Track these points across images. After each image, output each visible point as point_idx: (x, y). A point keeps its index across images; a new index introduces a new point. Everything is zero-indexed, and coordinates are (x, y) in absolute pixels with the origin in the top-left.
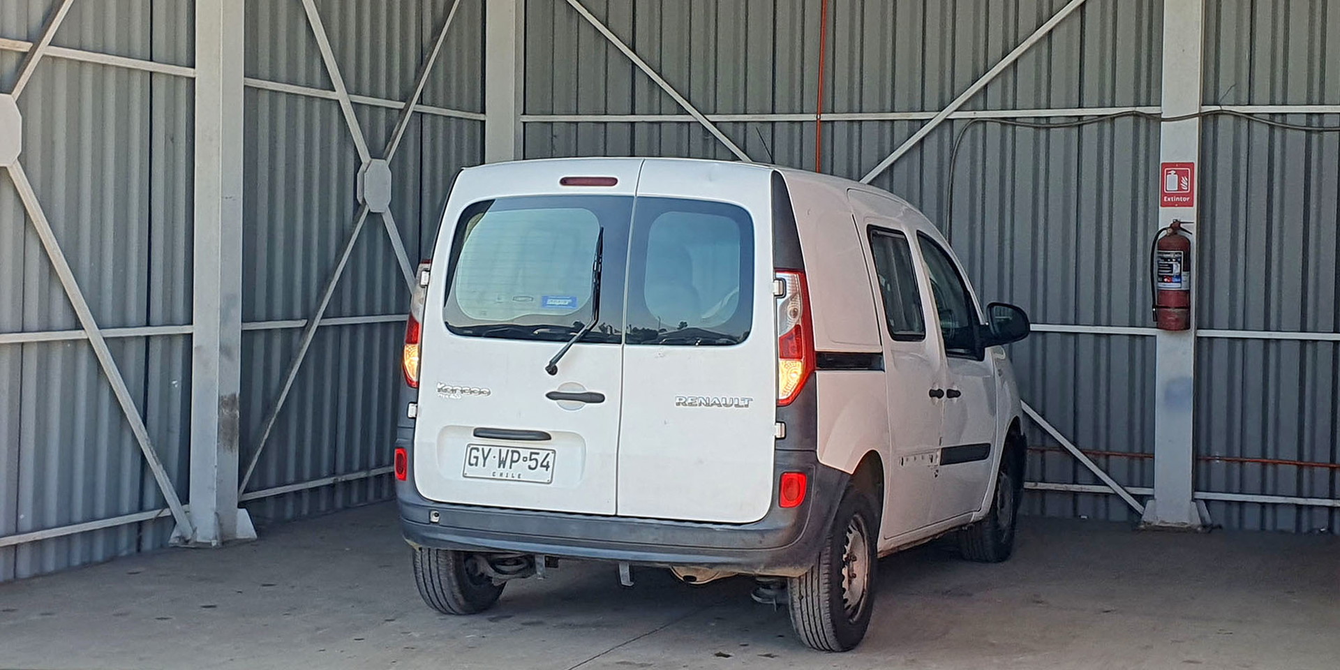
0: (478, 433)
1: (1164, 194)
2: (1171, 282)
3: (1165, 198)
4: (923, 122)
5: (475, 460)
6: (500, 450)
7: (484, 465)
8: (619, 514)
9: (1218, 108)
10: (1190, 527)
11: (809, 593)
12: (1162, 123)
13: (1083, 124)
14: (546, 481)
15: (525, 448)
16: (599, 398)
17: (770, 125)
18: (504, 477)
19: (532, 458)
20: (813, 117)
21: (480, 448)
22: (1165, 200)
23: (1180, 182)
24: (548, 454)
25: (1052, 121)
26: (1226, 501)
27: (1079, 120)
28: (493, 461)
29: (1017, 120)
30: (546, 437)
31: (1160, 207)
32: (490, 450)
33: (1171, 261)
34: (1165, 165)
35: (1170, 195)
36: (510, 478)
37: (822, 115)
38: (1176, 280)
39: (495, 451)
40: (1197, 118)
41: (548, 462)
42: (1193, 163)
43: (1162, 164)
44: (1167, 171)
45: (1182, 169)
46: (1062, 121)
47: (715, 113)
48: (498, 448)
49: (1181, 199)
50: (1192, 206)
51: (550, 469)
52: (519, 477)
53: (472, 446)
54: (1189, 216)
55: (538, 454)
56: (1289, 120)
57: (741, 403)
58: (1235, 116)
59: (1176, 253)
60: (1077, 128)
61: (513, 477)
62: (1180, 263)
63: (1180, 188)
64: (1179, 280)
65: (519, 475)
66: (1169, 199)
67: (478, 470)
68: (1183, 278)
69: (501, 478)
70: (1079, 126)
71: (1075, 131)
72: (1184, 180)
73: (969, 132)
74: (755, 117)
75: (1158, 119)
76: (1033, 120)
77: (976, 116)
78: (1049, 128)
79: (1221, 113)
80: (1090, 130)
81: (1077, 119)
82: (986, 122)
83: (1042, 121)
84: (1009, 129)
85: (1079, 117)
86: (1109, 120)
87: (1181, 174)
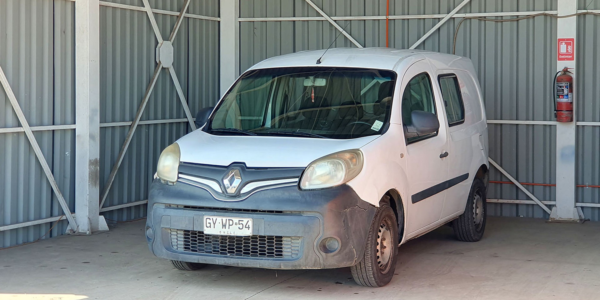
1: (559, 54)
2: (563, 98)
3: (560, 56)
4: (439, 19)
9: (585, 11)
10: (573, 220)
12: (558, 19)
13: (519, 20)
17: (364, 21)
20: (384, 18)
22: (560, 57)
23: (567, 48)
25: (504, 18)
26: (592, 207)
27: (517, 18)
29: (487, 18)
31: (557, 61)
33: (563, 87)
34: (560, 40)
35: (562, 55)
37: (389, 16)
38: (566, 97)
40: (576, 16)
42: (574, 39)
43: (558, 39)
44: (561, 43)
45: (568, 42)
46: (509, 18)
47: (335, 16)
49: (568, 57)
50: (573, 60)
54: (571, 65)
58: (594, 15)
59: (566, 84)
60: (516, 22)
62: (568, 88)
63: (567, 51)
64: (567, 97)
66: (562, 57)
68: (569, 96)
70: (517, 20)
71: (515, 23)
72: (569, 47)
73: (463, 23)
74: (356, 18)
75: (556, 17)
76: (494, 18)
77: (466, 16)
78: (503, 21)
79: (587, 13)
80: (522, 23)
81: (516, 17)
82: (471, 19)
83: (500, 18)
84: (483, 22)
85: (517, 16)
86: (532, 18)
87: (568, 44)
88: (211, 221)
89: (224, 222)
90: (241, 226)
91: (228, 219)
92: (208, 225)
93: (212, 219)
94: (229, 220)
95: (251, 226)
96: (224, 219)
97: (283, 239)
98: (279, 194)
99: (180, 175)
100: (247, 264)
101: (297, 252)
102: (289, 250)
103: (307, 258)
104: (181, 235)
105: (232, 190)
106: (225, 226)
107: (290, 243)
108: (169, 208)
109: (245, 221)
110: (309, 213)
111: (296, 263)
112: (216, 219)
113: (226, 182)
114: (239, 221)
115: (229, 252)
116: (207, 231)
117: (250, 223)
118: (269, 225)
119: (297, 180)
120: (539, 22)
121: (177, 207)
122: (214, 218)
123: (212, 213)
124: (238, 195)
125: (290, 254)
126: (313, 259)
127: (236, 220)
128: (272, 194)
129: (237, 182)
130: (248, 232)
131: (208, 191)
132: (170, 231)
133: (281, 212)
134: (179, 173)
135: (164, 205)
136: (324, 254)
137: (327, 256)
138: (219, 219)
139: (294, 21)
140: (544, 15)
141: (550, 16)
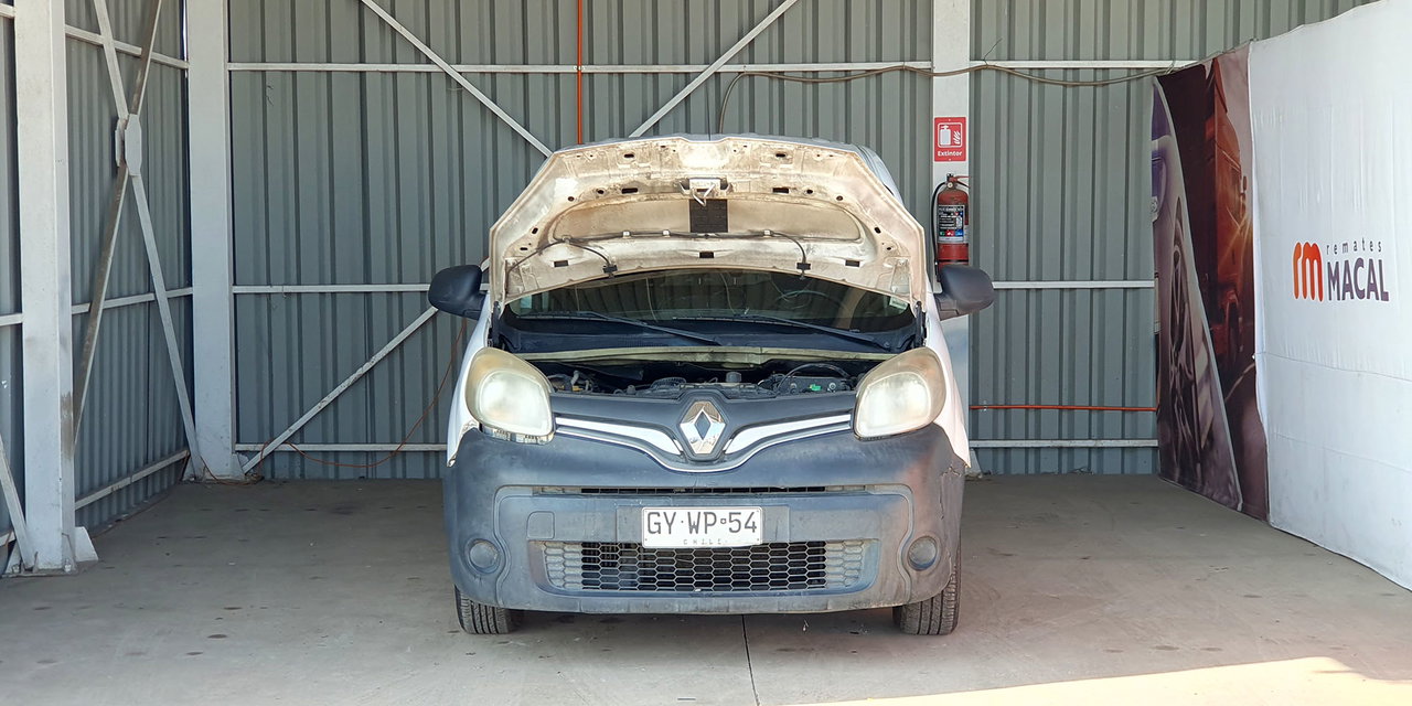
1: (937, 149)
2: (954, 237)
4: (688, 77)
9: (983, 63)
12: (934, 77)
13: (850, 79)
17: (522, 77)
20: (574, 69)
23: (952, 136)
25: (819, 76)
27: (847, 75)
29: (785, 74)
31: (934, 162)
33: (954, 215)
35: (943, 150)
37: (584, 66)
38: (959, 235)
40: (968, 73)
42: (965, 118)
43: (935, 118)
45: (955, 124)
46: (831, 75)
47: (459, 63)
49: (954, 153)
54: (961, 169)
56: (1047, 74)
58: (995, 70)
59: (956, 207)
60: (843, 84)
62: (962, 217)
68: (965, 232)
70: (847, 81)
71: (841, 85)
72: (957, 134)
73: (737, 86)
75: (929, 75)
76: (801, 75)
77: (747, 69)
78: (819, 82)
79: (986, 68)
80: (857, 84)
81: (843, 74)
82: (753, 75)
83: (810, 76)
84: (776, 83)
85: (846, 71)
86: (877, 75)
87: (953, 129)
88: (662, 519)
89: (694, 519)
90: (735, 526)
91: (702, 511)
92: (654, 528)
93: (665, 514)
94: (706, 514)
95: (759, 525)
96: (694, 512)
97: (827, 547)
98: (816, 450)
99: (559, 421)
100: (750, 607)
101: (856, 573)
102: (838, 570)
103: (883, 584)
104: (576, 555)
105: (703, 447)
106: (697, 528)
107: (840, 554)
108: (541, 495)
109: (745, 513)
110: (886, 488)
111: (862, 596)
112: (675, 514)
113: (689, 429)
114: (731, 514)
115: (698, 585)
116: (651, 541)
117: (758, 518)
118: (801, 519)
119: (847, 417)
120: (891, 83)
121: (563, 493)
122: (670, 512)
123: (662, 500)
124: (720, 456)
125: (840, 578)
126: (895, 585)
127: (723, 513)
128: (802, 452)
129: (717, 428)
130: (752, 538)
131: (644, 453)
132: (543, 548)
133: (823, 489)
134: (556, 415)
135: (531, 489)
136: (913, 572)
137: (919, 577)
138: (682, 513)
139: (362, 73)
140: (902, 70)
141: (913, 71)
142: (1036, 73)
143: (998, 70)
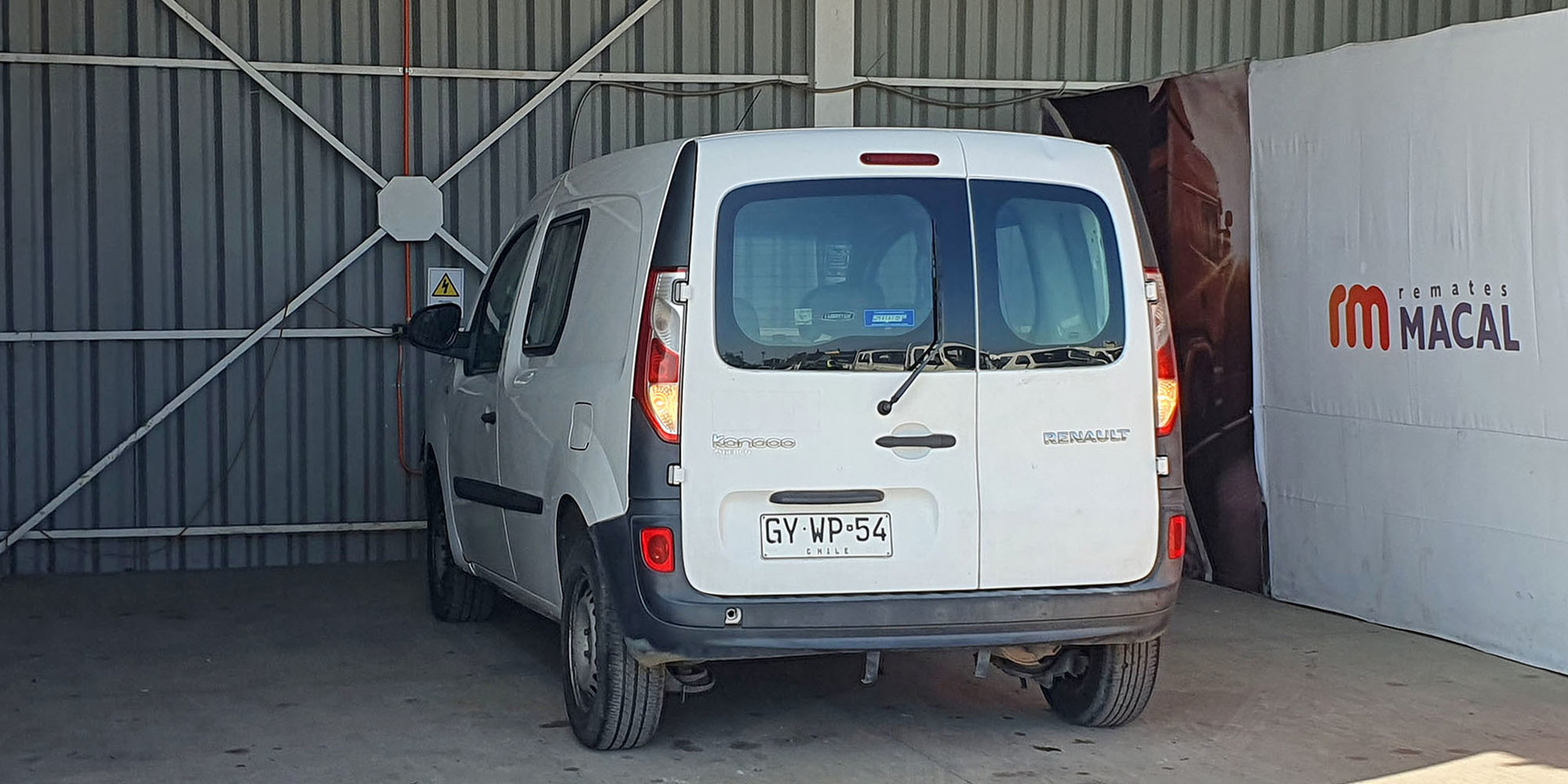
0: (776, 498)
5: (777, 534)
6: (812, 520)
7: (791, 541)
8: (981, 588)
9: (866, 79)
11: (1136, 660)
12: (815, 94)
13: (717, 93)
14: (886, 554)
15: (847, 513)
16: (947, 441)
17: (333, 78)
18: (824, 554)
19: (860, 526)
21: (781, 518)
24: (881, 519)
25: (683, 88)
27: (714, 89)
28: (803, 533)
29: (645, 85)
30: (876, 496)
32: (796, 520)
36: (833, 554)
39: (804, 521)
40: (851, 90)
41: (883, 530)
48: (805, 517)
51: (887, 538)
52: (846, 553)
53: (767, 517)
55: (867, 519)
57: (1118, 435)
60: (710, 98)
61: (837, 553)
65: (846, 549)
67: (784, 548)
69: (820, 555)
70: (712, 95)
71: (708, 101)
73: (589, 96)
75: (808, 91)
76: (662, 87)
77: (602, 78)
78: (682, 96)
79: (867, 84)
80: (725, 100)
81: (710, 87)
82: (608, 86)
83: (672, 88)
84: (634, 95)
85: (713, 84)
86: (746, 90)
139: (133, 69)
140: (775, 84)
141: (786, 86)
142: (917, 92)
143: (879, 87)
